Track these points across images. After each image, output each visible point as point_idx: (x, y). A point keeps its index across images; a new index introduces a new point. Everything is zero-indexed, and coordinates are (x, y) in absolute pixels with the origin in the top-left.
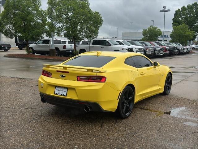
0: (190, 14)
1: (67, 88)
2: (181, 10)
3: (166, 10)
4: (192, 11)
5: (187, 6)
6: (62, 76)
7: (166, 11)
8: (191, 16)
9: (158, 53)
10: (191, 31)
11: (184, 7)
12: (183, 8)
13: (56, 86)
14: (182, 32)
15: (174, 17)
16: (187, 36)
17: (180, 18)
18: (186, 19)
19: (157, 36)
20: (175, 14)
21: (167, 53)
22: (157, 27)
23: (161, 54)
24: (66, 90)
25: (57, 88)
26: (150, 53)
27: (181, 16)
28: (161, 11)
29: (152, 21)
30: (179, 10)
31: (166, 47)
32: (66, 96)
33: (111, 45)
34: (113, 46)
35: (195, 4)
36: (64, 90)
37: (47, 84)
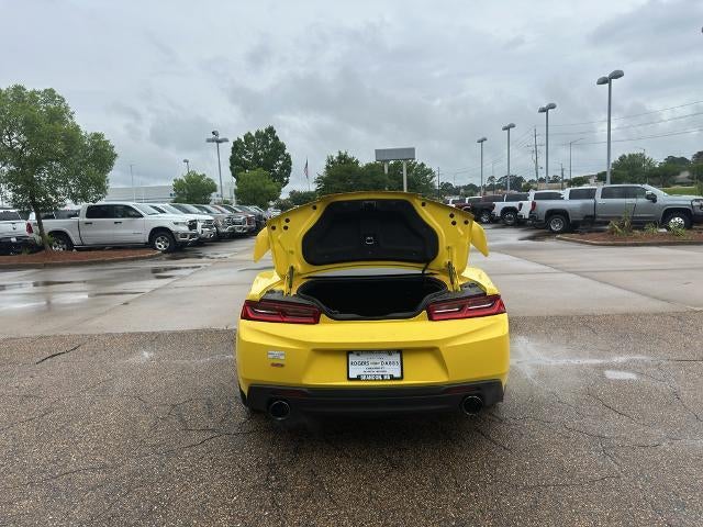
0: (262, 149)
1: (401, 351)
2: (243, 140)
3: (219, 138)
4: (265, 142)
5: (256, 134)
7: (219, 142)
8: (265, 153)
9: (240, 228)
10: (274, 181)
11: (249, 133)
12: (248, 137)
13: (348, 352)
14: (259, 183)
16: (268, 192)
17: (244, 157)
18: (256, 157)
20: (232, 148)
22: (204, 175)
24: (397, 358)
25: (352, 358)
26: (226, 230)
27: (245, 153)
28: (209, 141)
29: (185, 161)
30: (239, 140)
31: (250, 216)
32: (401, 378)
33: (142, 216)
34: (147, 217)
35: (271, 130)
36: (387, 358)
37: (309, 349)
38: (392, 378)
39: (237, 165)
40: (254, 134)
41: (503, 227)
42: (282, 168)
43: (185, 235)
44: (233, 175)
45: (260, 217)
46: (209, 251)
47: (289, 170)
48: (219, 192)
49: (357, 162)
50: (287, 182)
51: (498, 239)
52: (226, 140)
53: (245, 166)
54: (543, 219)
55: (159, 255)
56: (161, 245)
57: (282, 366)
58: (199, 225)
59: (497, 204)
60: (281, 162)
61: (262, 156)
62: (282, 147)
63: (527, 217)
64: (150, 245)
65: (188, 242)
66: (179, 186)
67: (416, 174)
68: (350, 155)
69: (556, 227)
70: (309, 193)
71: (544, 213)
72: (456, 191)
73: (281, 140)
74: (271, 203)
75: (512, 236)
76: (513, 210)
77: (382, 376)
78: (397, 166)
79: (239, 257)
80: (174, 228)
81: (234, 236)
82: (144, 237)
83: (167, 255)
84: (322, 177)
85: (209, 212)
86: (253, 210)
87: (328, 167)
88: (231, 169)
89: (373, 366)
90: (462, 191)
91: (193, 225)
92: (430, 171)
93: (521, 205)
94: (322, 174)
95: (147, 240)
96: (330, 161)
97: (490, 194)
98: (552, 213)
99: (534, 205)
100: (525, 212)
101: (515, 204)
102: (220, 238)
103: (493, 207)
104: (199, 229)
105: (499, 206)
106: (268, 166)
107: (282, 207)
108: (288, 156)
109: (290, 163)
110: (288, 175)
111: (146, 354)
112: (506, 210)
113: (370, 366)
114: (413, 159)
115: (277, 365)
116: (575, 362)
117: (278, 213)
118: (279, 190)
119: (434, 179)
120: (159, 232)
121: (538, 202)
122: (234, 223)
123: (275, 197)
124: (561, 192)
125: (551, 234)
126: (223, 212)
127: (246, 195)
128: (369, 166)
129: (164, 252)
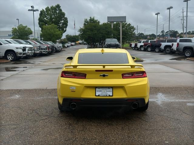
0: (54, 15)
1: (112, 87)
2: (45, 10)
3: (34, 9)
4: (55, 12)
5: (51, 8)
6: (104, 76)
7: (34, 11)
8: (55, 17)
9: (44, 51)
10: (59, 30)
11: (48, 7)
12: (47, 9)
13: (96, 87)
14: (52, 31)
15: (39, 17)
17: (45, 18)
18: (51, 19)
19: (27, 35)
20: (40, 14)
21: (50, 51)
22: (27, 26)
23: (46, 52)
24: (111, 90)
25: (97, 89)
26: (38, 52)
27: (46, 16)
28: (29, 10)
29: (17, 19)
30: (43, 10)
31: (49, 46)
32: (112, 96)
33: (1, 44)
34: (4, 45)
35: (58, 6)
36: (108, 90)
37: (83, 86)
38: (110, 96)
39: (42, 22)
40: (50, 8)
41: (164, 54)
42: (63, 24)
43: (21, 54)
44: (40, 27)
45: (53, 47)
46: (31, 61)
47: (67, 25)
48: (33, 35)
49: (99, 22)
50: (65, 31)
51: (160, 59)
52: (37, 10)
53: (46, 23)
54: (182, 51)
55: (9, 62)
56: (10, 58)
57: (75, 91)
58: (27, 49)
59: (162, 43)
60: (63, 21)
61: (53, 18)
62: (63, 14)
63: (175, 50)
64: (5, 57)
65: (21, 57)
66: (14, 31)
67: (126, 29)
68: (95, 19)
69: (188, 55)
70: (75, 36)
71: (182, 48)
72: (145, 37)
73: (63, 11)
74: (58, 41)
75: (167, 58)
76: (170, 47)
77: (106, 95)
78: (117, 25)
79: (45, 64)
80: (16, 50)
81: (41, 55)
82: (3, 54)
83: (13, 62)
84: (82, 29)
85: (30, 44)
86: (50, 43)
87: (85, 24)
88: (39, 24)
89: (104, 92)
90: (148, 37)
91: (24, 49)
92: (133, 28)
93: (173, 44)
94: (82, 27)
95: (4, 55)
96: (86, 21)
97: (161, 39)
98: (186, 48)
99: (178, 44)
100: (175, 47)
101: (170, 44)
102: (35, 56)
103: (161, 45)
104: (27, 51)
105: (163, 45)
106: (57, 23)
107: (63, 42)
108: (66, 19)
109: (67, 22)
110: (66, 27)
111: (17, 96)
112: (166, 47)
113: (103, 92)
114: (126, 21)
115: (73, 91)
116: (177, 101)
117: (61, 45)
118: (62, 35)
119: (135, 31)
120: (9, 52)
121: (180, 43)
122: (42, 49)
123: (59, 38)
124: (192, 39)
125: (185, 57)
126: (36, 44)
127: (46, 36)
128: (104, 24)
129: (11, 61)
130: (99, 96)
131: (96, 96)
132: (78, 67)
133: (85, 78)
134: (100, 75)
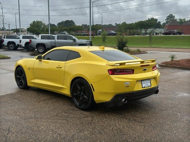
1: (150, 79)
6: (145, 70)
32: (151, 86)
36: (148, 81)
37: (136, 81)
57: (129, 86)
77: (148, 86)
103: (3, 41)
105: (6, 41)
113: (146, 84)
130: (144, 87)
131: (143, 88)
132: (126, 64)
133: (133, 74)
134: (143, 70)
